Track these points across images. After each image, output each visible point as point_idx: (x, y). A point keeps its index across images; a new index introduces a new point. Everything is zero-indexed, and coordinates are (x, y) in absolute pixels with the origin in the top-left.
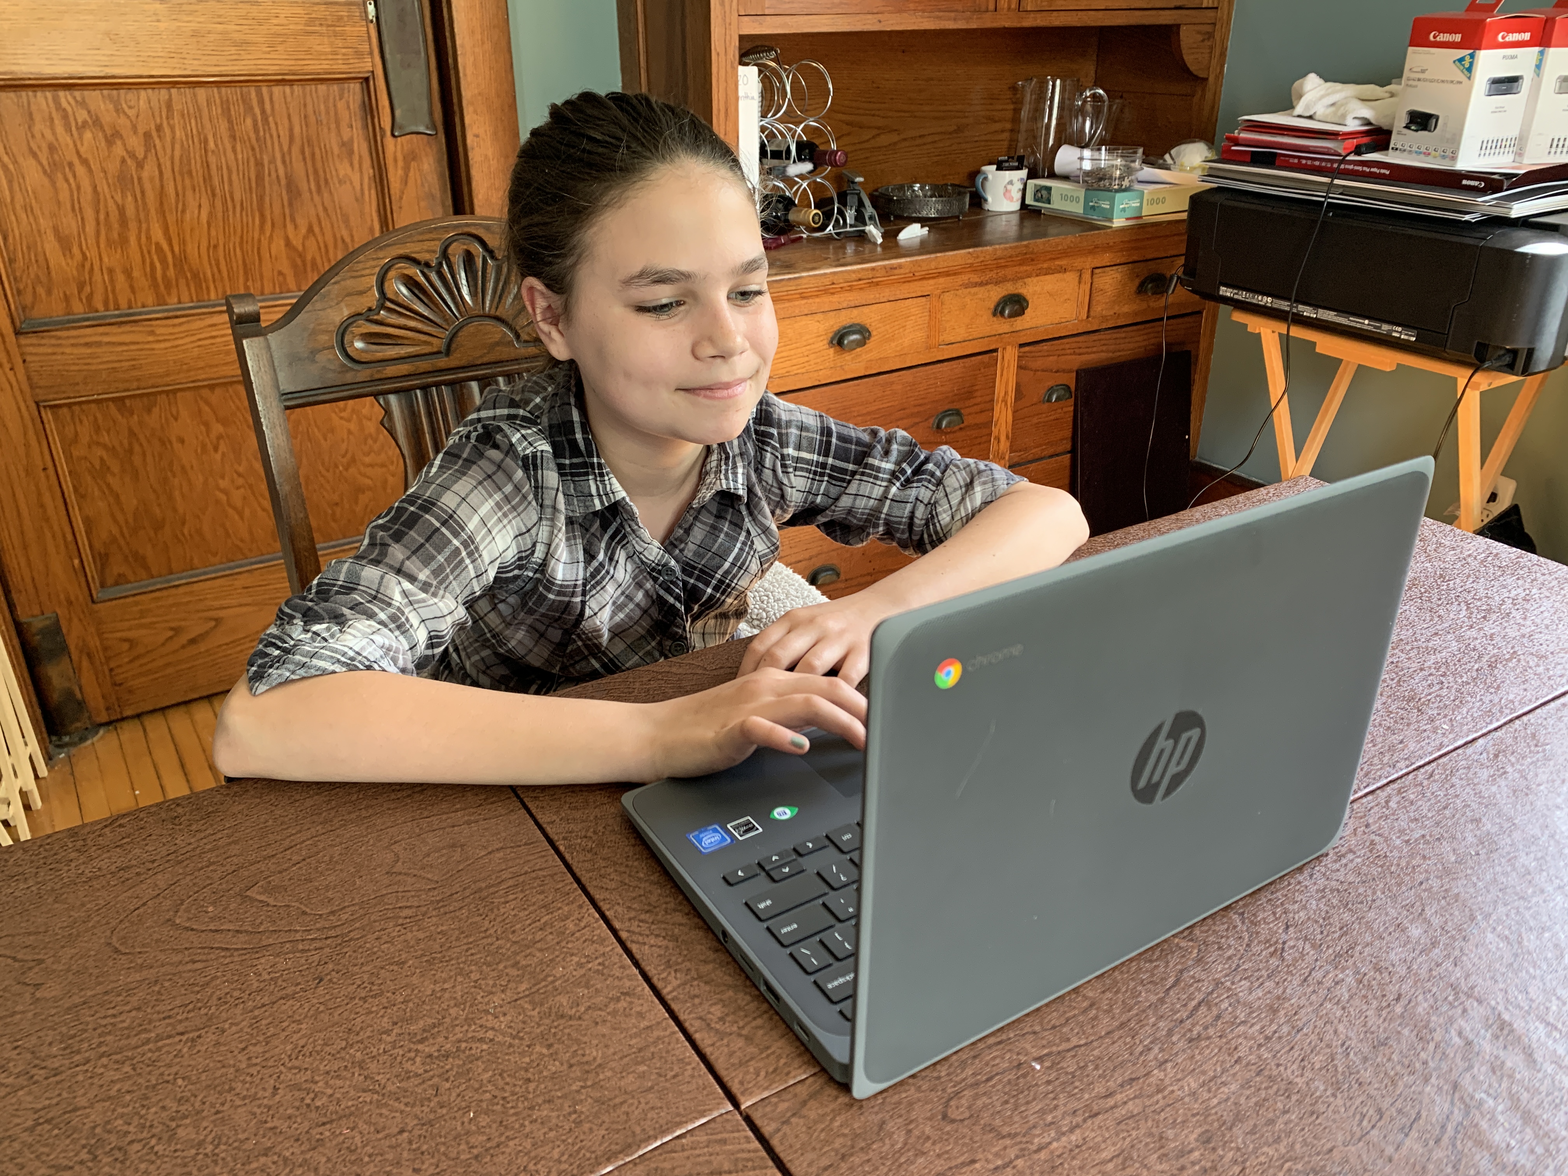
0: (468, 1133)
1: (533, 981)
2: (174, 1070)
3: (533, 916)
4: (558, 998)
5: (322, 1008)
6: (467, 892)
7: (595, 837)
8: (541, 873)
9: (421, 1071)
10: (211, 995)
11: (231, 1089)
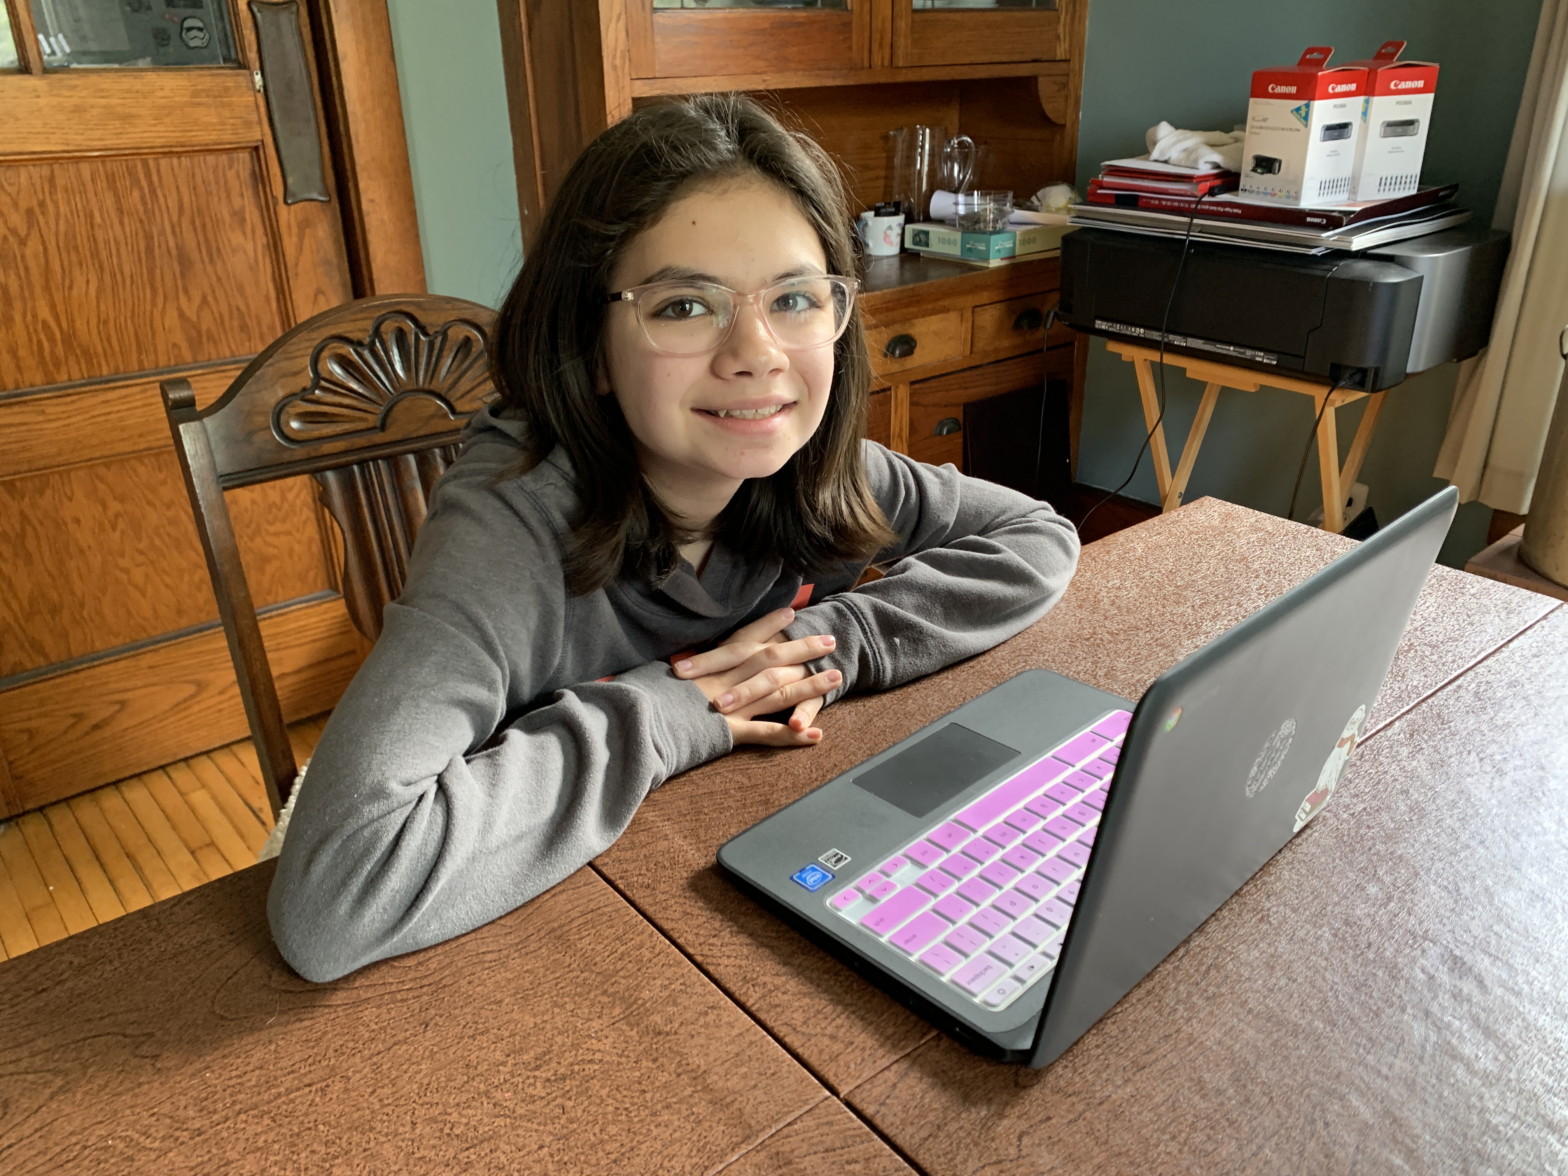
0: (602, 1141)
1: (624, 1006)
2: (312, 1118)
3: (609, 948)
4: (651, 1018)
5: (436, 1049)
6: (542, 933)
7: (649, 874)
8: (605, 909)
9: (543, 1095)
10: (327, 1048)
11: (372, 1129)
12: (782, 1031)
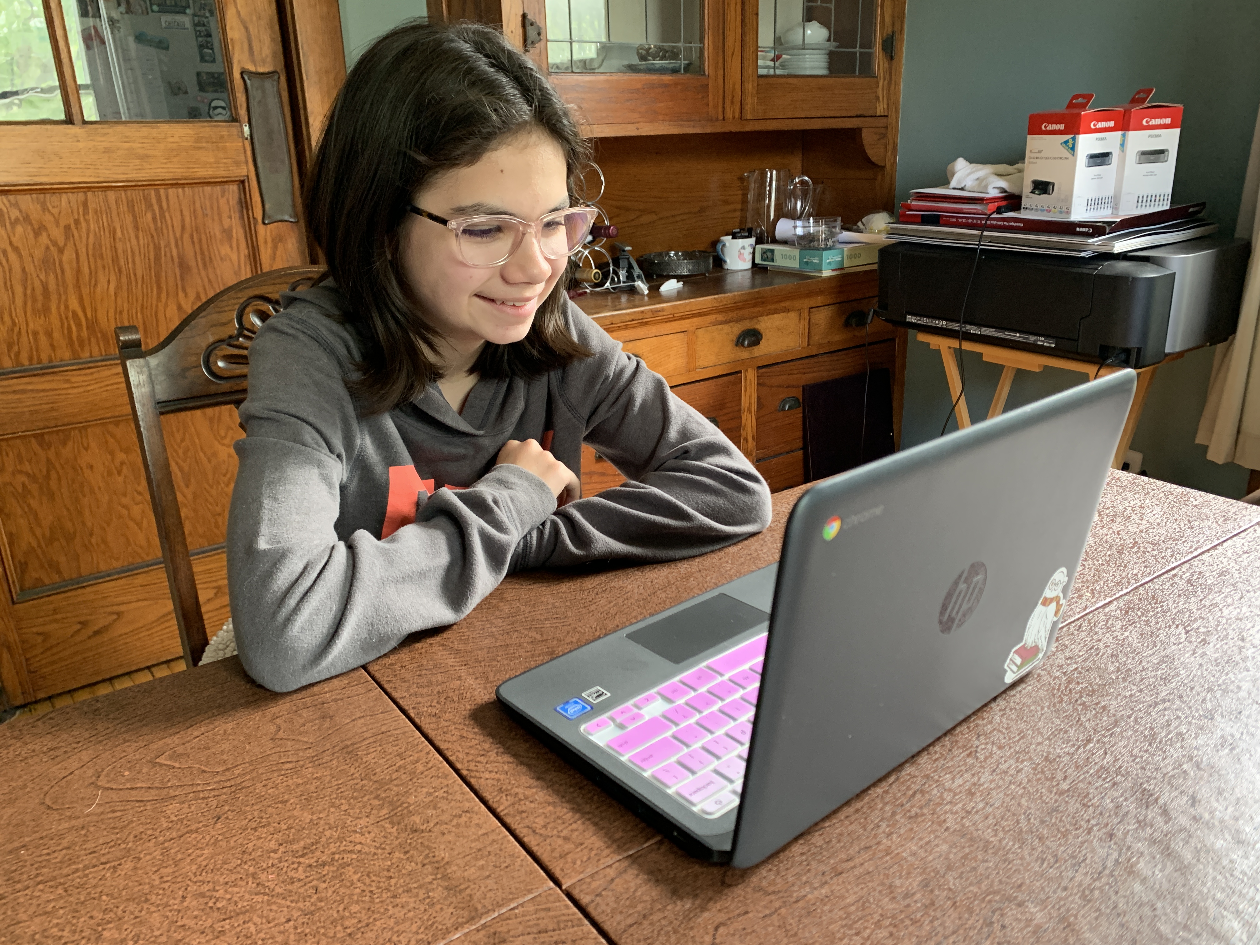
0: (343, 918)
1: (391, 808)
2: (99, 890)
3: (390, 762)
4: (413, 818)
5: (220, 838)
6: (337, 749)
7: (438, 706)
8: (394, 732)
9: (303, 877)
10: (129, 834)
11: (147, 900)
12: (522, 832)
